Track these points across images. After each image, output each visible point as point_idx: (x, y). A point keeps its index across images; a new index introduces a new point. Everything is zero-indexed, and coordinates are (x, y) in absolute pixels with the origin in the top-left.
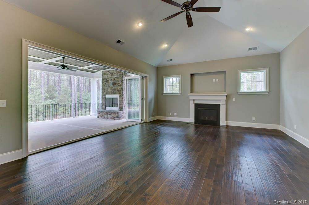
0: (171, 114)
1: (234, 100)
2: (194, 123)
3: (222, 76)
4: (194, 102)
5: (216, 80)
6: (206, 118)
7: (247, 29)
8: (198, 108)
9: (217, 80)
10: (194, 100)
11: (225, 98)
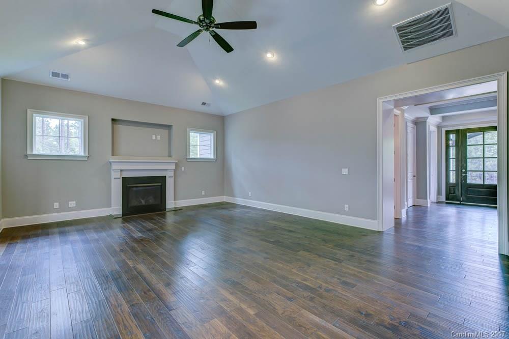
0: (56, 205)
1: (183, 169)
2: (121, 216)
3: (166, 132)
4: (121, 175)
5: (157, 136)
6: (141, 202)
7: (217, 82)
8: (128, 186)
9: (159, 138)
10: (121, 170)
11: (173, 167)
